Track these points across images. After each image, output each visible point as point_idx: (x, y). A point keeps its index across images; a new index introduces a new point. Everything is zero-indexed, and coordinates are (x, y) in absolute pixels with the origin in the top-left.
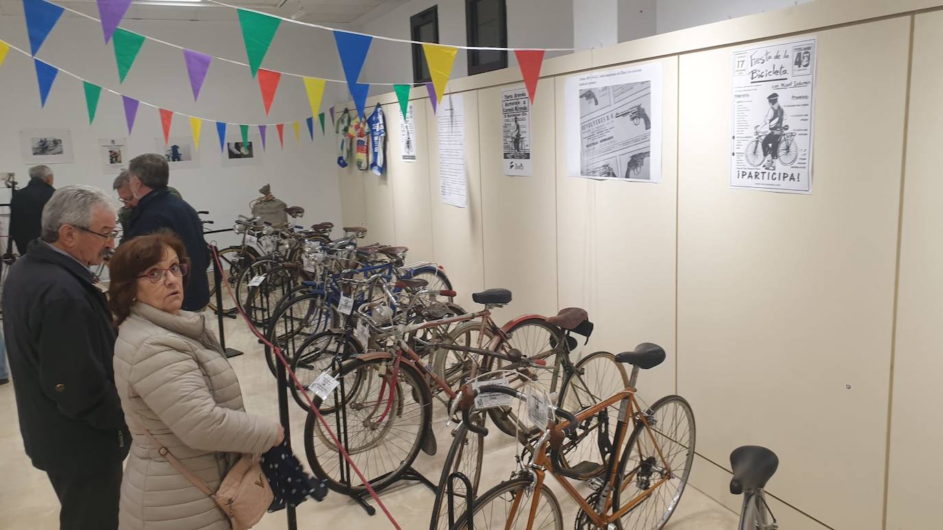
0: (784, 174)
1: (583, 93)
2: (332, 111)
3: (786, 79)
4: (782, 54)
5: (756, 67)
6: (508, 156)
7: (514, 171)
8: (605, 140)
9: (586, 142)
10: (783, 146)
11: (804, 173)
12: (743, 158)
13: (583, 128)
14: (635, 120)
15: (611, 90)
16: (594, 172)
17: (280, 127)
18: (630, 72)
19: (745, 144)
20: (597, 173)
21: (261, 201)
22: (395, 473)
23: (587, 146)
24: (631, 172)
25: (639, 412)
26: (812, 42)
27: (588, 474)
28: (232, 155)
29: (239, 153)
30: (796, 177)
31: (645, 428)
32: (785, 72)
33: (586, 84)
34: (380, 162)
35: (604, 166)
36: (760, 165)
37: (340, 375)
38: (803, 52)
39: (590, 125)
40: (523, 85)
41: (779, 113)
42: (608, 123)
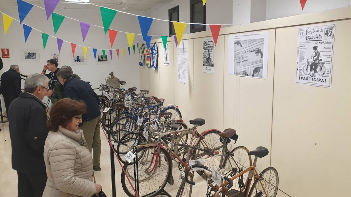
0: (319, 79)
1: (236, 42)
2: (138, 44)
3: (322, 40)
4: (320, 30)
5: (308, 35)
6: (205, 65)
7: (207, 71)
8: (244, 61)
9: (237, 61)
10: (319, 67)
11: (328, 79)
12: (302, 71)
13: (235, 56)
14: (257, 54)
15: (247, 41)
16: (239, 73)
17: (118, 51)
18: (255, 34)
19: (303, 66)
20: (241, 74)
21: (110, 78)
22: (157, 192)
23: (237, 63)
24: (255, 74)
25: (257, 175)
26: (334, 25)
27: (234, 195)
28: (99, 60)
29: (102, 59)
30: (324, 80)
31: (259, 181)
32: (321, 37)
33: (237, 38)
34: (155, 65)
35: (244, 71)
36: (309, 75)
37: (136, 153)
38: (329, 29)
39: (238, 55)
40: (212, 38)
41: (318, 54)
42: (245, 55)
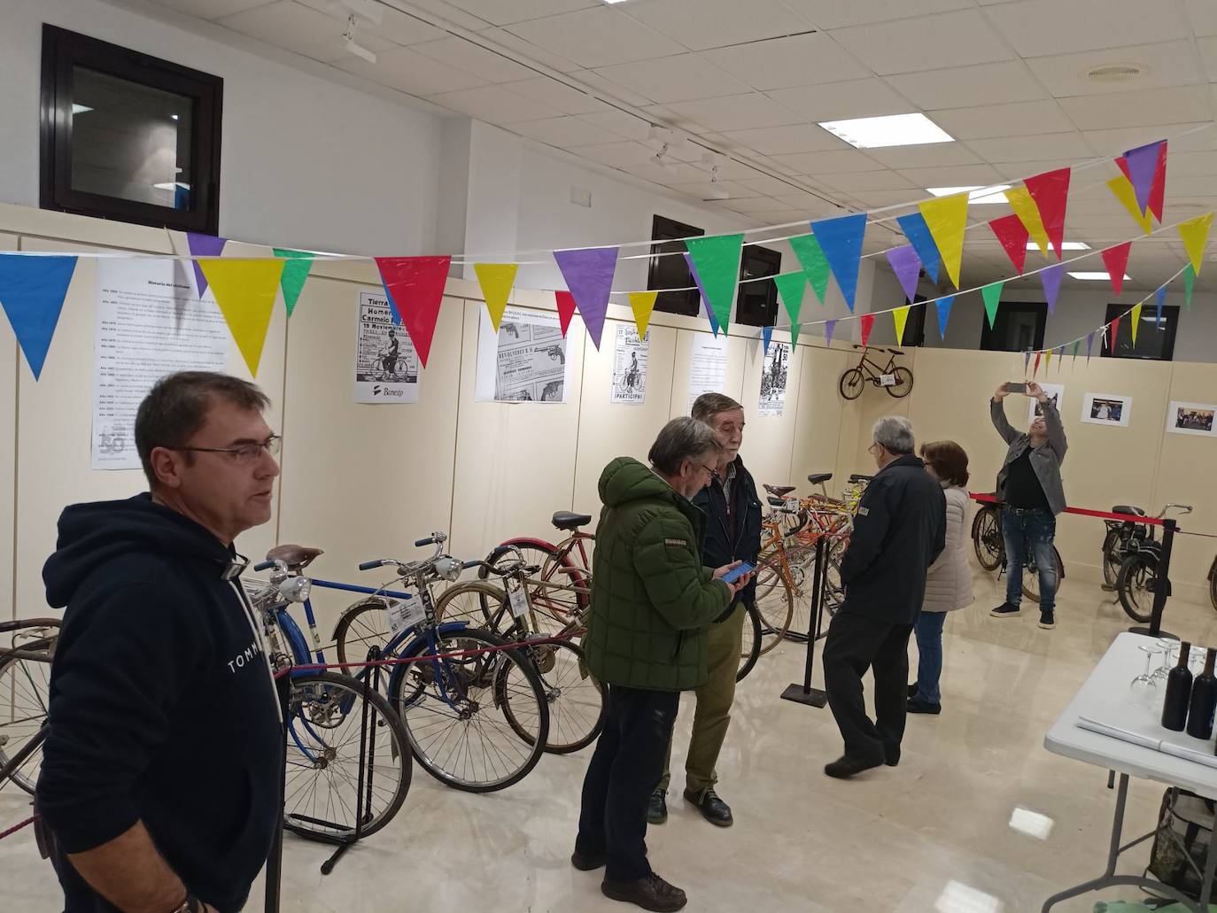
1: (504, 325)
3: (639, 345)
5: (629, 336)
7: (380, 398)
8: (524, 369)
9: (503, 369)
12: (618, 387)
13: (500, 356)
15: (532, 329)
18: (551, 318)
23: (505, 373)
35: (522, 391)
39: (508, 355)
41: (635, 363)
42: (526, 355)
